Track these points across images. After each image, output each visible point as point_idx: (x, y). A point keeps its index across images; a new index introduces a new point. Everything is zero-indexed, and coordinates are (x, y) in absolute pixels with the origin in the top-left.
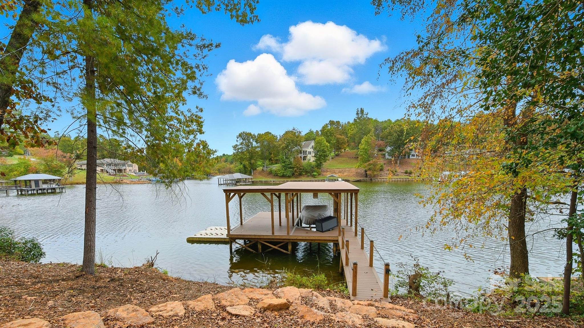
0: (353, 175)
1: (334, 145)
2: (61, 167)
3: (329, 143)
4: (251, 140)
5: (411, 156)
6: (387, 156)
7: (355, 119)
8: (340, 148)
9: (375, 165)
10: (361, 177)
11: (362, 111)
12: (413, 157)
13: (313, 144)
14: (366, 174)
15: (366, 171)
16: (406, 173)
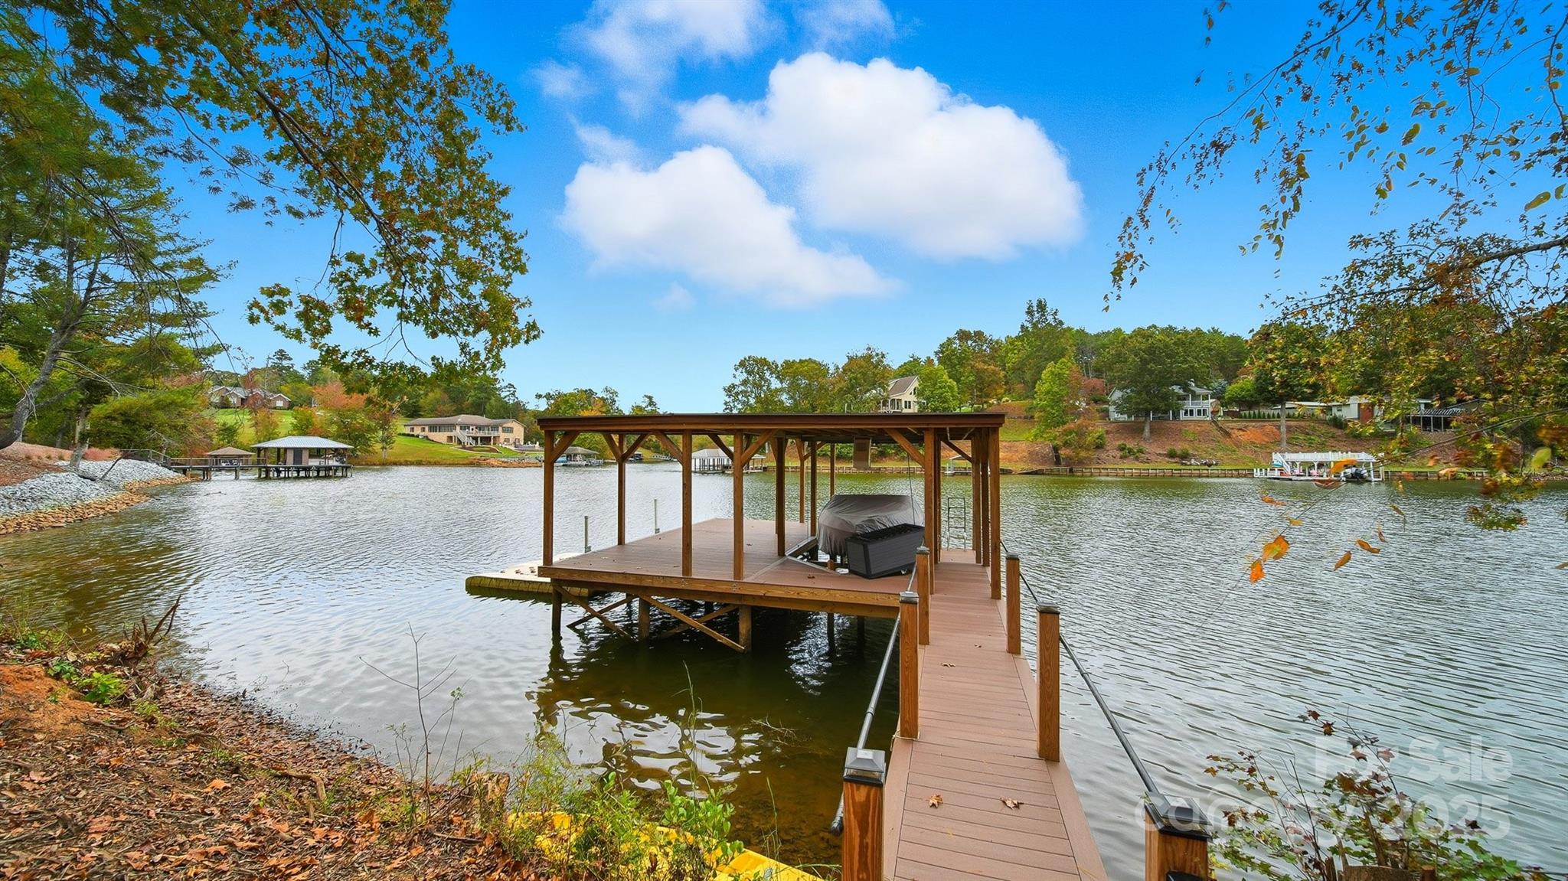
0: (1021, 459)
1: (970, 386)
3: (958, 381)
4: (767, 374)
5: (1182, 412)
6: (1114, 415)
7: (1022, 326)
8: (988, 396)
9: (1081, 433)
10: (1042, 464)
11: (1042, 306)
12: (1188, 417)
13: (915, 383)
14: (1058, 457)
15: (1056, 449)
16: (1172, 455)
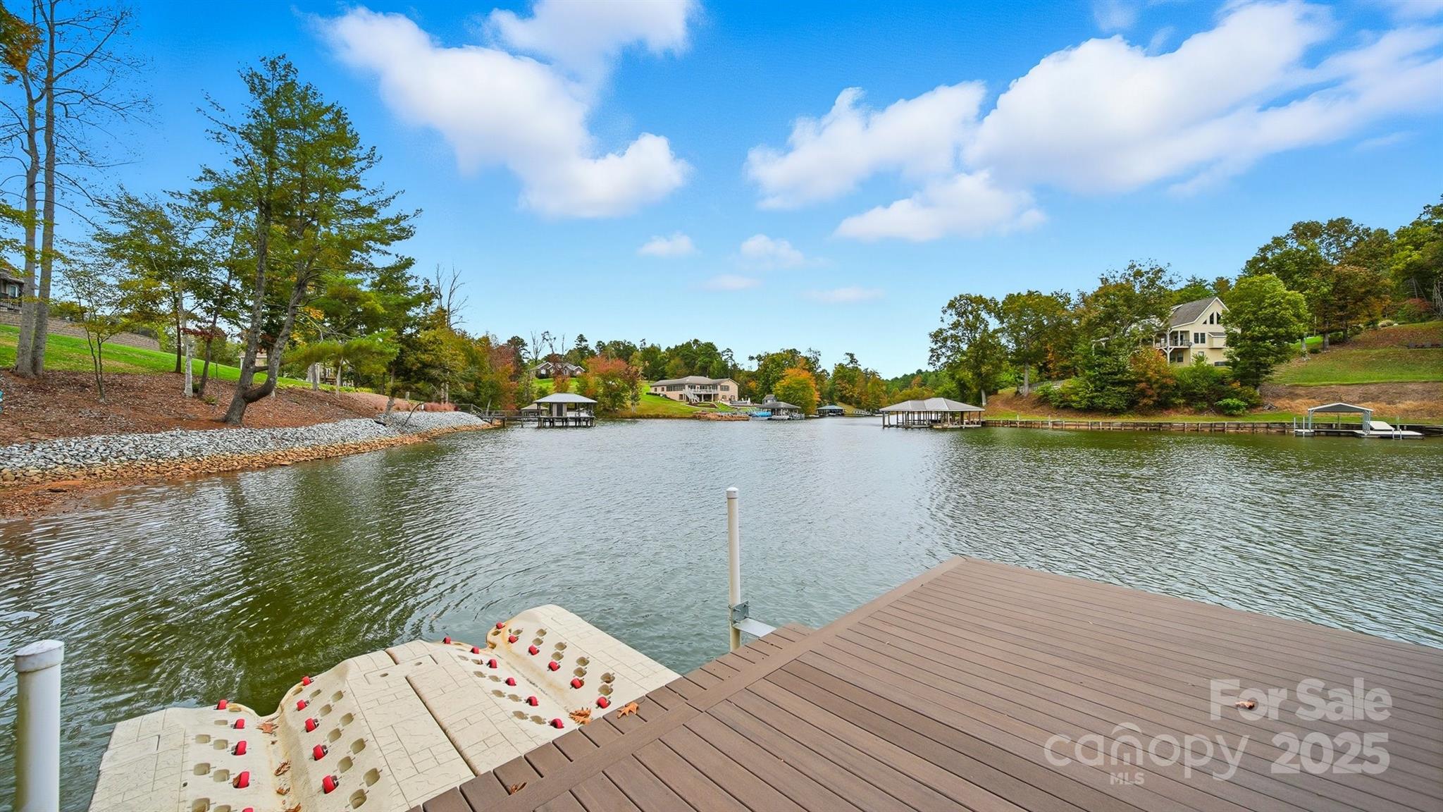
2: (624, 390)
4: (984, 313)
13: (1214, 308)
